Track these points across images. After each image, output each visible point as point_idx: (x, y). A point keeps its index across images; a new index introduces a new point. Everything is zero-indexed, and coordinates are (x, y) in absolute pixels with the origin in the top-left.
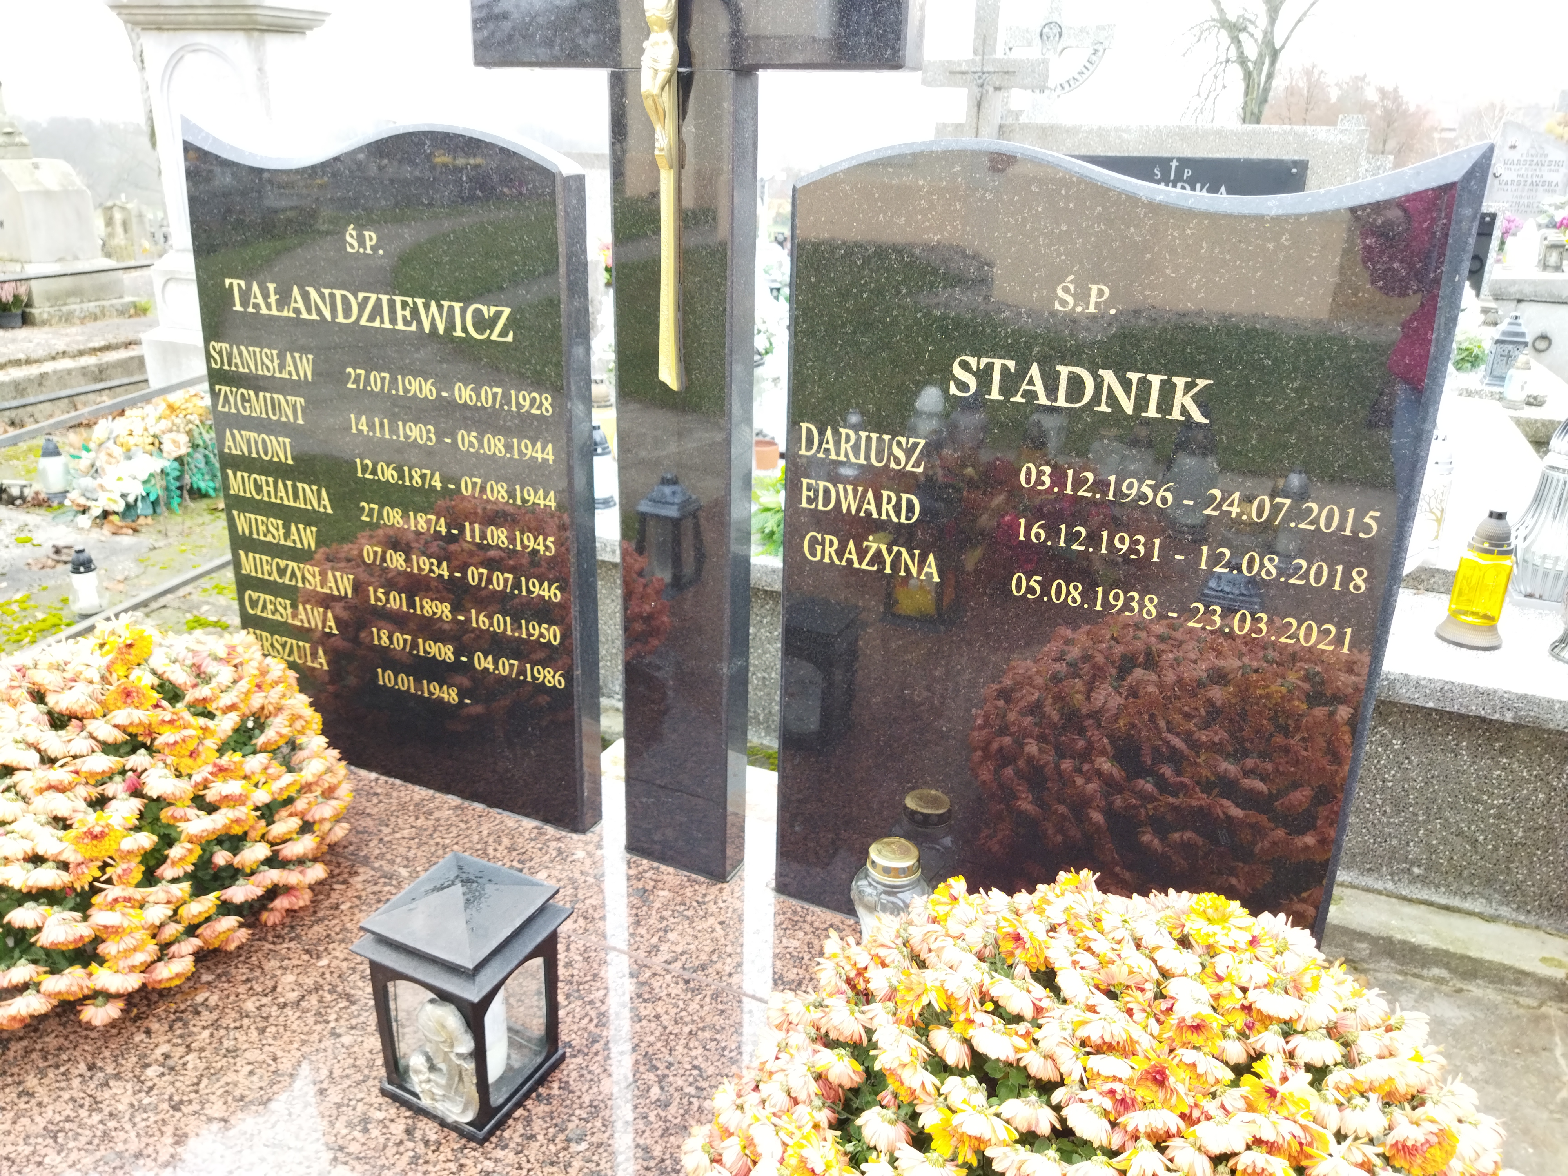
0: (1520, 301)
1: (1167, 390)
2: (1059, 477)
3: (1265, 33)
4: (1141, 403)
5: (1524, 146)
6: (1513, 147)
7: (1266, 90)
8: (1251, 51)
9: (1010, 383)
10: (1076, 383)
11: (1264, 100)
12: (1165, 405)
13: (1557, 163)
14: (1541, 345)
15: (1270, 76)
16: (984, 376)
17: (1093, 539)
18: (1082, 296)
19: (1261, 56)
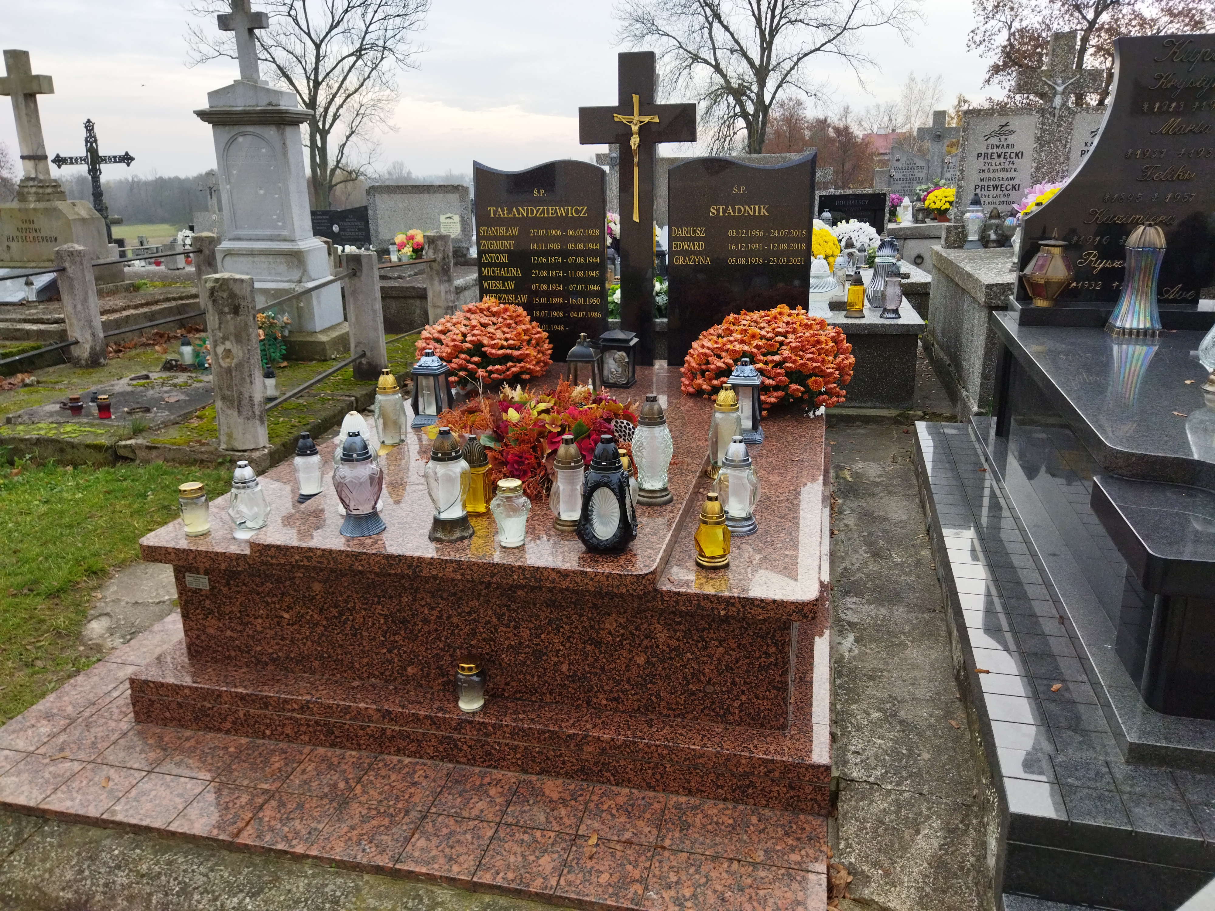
0: (905, 239)
1: (760, 209)
2: (737, 233)
3: (757, 95)
4: (754, 213)
5: (903, 160)
6: (898, 160)
7: (763, 134)
8: (750, 108)
9: (724, 211)
10: (739, 209)
11: (762, 141)
12: (759, 212)
13: (921, 168)
14: (919, 261)
15: (764, 124)
16: (718, 210)
17: (747, 247)
18: (739, 189)
19: (756, 110)
